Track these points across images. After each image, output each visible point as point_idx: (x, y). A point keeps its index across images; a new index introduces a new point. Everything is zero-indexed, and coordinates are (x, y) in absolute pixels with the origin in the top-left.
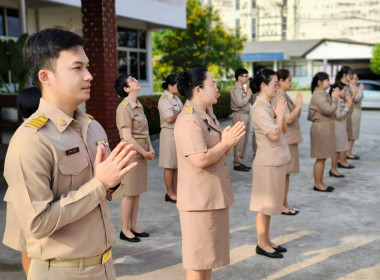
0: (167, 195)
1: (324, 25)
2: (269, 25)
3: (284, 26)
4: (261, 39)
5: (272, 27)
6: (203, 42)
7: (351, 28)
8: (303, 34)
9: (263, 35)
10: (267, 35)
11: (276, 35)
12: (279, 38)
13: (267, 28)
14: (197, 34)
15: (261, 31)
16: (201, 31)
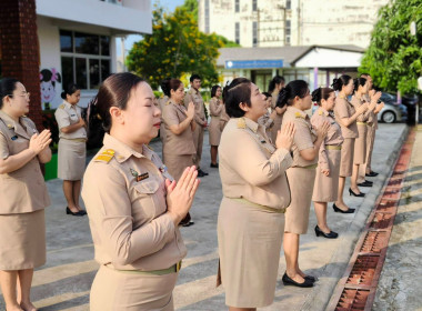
0: (68, 209)
1: (330, 29)
2: (270, 29)
3: (288, 31)
4: (261, 45)
5: (274, 32)
6: (174, 49)
7: (359, 34)
8: (308, 40)
9: (264, 41)
10: (269, 40)
11: (278, 40)
12: (281, 44)
13: (268, 32)
14: (167, 39)
15: (262, 35)
16: (172, 36)
